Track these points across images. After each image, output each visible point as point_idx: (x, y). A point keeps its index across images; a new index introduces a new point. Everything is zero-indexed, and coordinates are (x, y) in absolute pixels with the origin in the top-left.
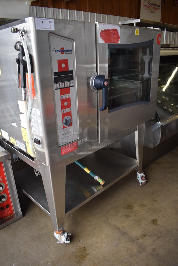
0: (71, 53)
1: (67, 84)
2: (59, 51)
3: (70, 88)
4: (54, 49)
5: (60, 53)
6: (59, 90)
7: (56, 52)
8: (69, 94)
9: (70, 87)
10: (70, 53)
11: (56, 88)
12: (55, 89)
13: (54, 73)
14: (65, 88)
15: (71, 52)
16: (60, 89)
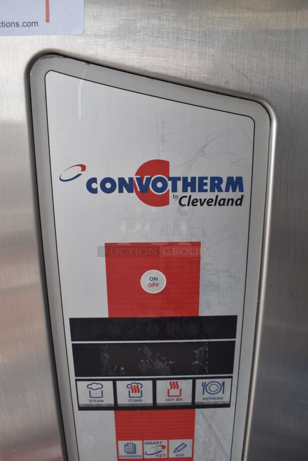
0: (239, 202)
1: (175, 392)
2: (125, 185)
3: (198, 411)
4: (83, 168)
5: (131, 198)
6: (112, 413)
7: (94, 191)
8: (188, 442)
9: (194, 406)
10: (223, 202)
11: (84, 401)
12: (81, 408)
13: (72, 321)
14: (155, 406)
15: (236, 195)
16: (116, 407)
